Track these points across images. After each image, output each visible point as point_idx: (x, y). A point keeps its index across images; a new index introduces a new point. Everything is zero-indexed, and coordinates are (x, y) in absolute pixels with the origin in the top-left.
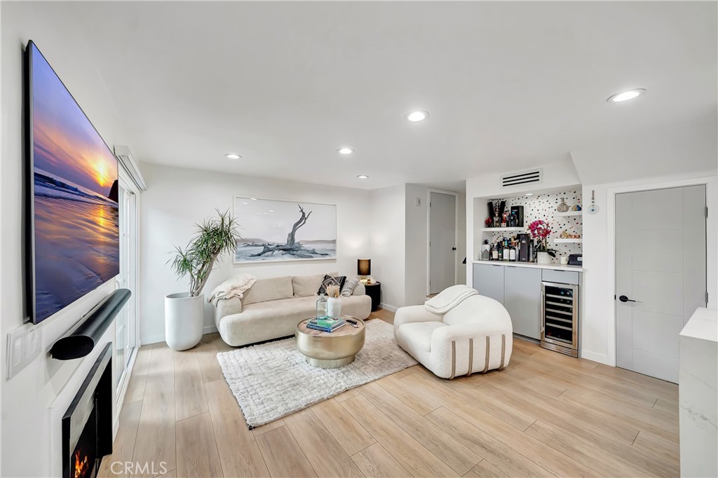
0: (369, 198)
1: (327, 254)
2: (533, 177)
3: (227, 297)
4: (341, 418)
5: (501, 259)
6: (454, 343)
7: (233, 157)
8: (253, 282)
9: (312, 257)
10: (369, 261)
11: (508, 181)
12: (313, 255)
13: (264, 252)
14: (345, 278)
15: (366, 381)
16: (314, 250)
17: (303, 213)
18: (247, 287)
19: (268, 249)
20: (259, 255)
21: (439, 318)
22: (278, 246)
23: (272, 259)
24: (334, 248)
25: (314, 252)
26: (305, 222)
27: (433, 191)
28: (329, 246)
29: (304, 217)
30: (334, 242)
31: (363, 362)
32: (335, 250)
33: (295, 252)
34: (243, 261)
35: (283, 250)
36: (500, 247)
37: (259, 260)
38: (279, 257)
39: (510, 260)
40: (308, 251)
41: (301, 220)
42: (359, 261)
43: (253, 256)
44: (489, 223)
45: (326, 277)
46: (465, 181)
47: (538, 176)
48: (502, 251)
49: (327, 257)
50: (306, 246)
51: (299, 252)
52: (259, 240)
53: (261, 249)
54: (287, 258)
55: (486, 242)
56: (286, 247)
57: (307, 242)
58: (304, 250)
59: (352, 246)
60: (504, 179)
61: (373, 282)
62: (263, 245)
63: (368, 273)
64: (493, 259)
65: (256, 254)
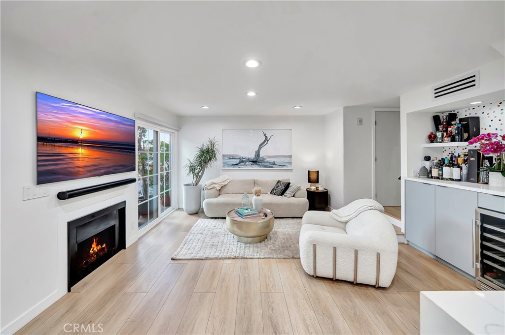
0: (320, 122)
1: (284, 166)
2: (468, 82)
3: (209, 188)
4: (214, 272)
5: (440, 177)
6: (315, 246)
7: (206, 107)
8: (229, 181)
9: (273, 167)
10: (318, 172)
11: (440, 92)
12: (273, 166)
13: (240, 163)
14: (289, 183)
15: (252, 257)
16: (274, 162)
17: (266, 137)
18: (224, 184)
19: (242, 161)
20: (236, 165)
21: (342, 225)
22: (248, 159)
23: (244, 168)
24: (290, 161)
25: (274, 164)
26: (267, 143)
27: (377, 110)
28: (287, 160)
29: (266, 140)
30: (290, 157)
31: (265, 245)
32: (291, 163)
33: (260, 164)
34: (227, 168)
35: (252, 162)
36: (441, 164)
37: (237, 168)
38: (249, 166)
39: (452, 180)
40: (270, 163)
41: (264, 142)
42: (309, 172)
43: (233, 165)
44: (432, 138)
45: (279, 182)
46: (399, 97)
47: (474, 81)
48: (442, 169)
49: (285, 168)
50: (268, 160)
51: (263, 164)
52: (237, 155)
53: (237, 161)
54: (255, 167)
55: (428, 159)
56: (254, 160)
57: (269, 157)
58: (267, 162)
59: (308, 159)
60: (435, 90)
61: (321, 189)
62: (239, 158)
63: (317, 181)
64: (432, 177)
65: (235, 164)
